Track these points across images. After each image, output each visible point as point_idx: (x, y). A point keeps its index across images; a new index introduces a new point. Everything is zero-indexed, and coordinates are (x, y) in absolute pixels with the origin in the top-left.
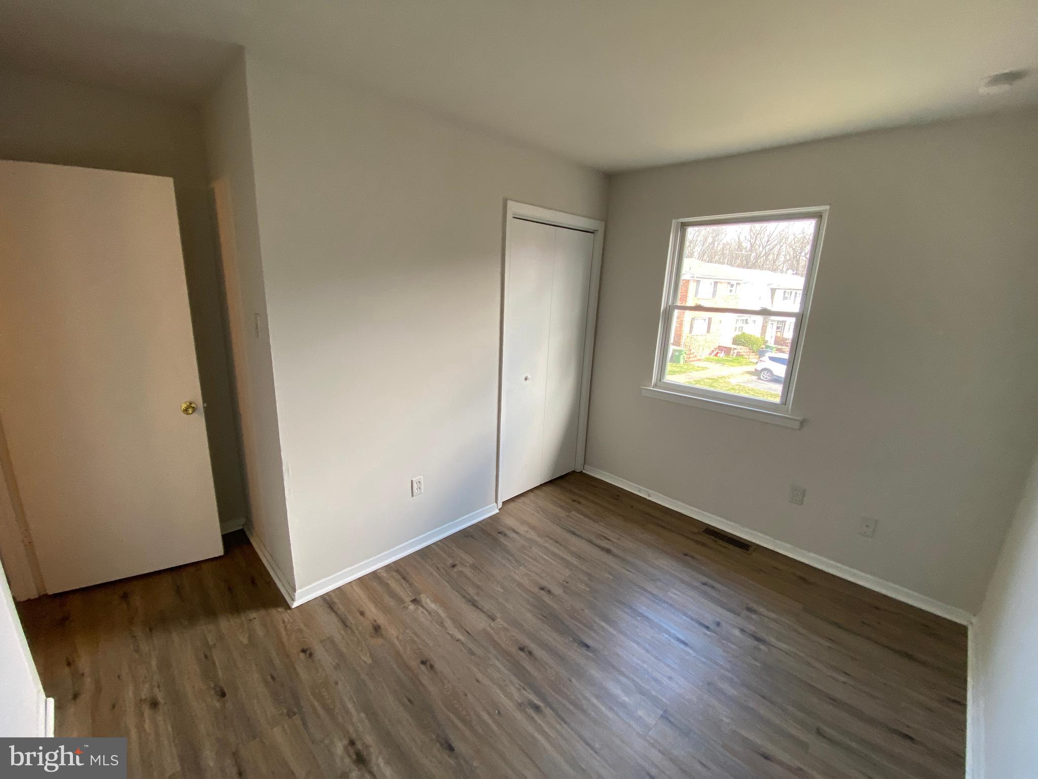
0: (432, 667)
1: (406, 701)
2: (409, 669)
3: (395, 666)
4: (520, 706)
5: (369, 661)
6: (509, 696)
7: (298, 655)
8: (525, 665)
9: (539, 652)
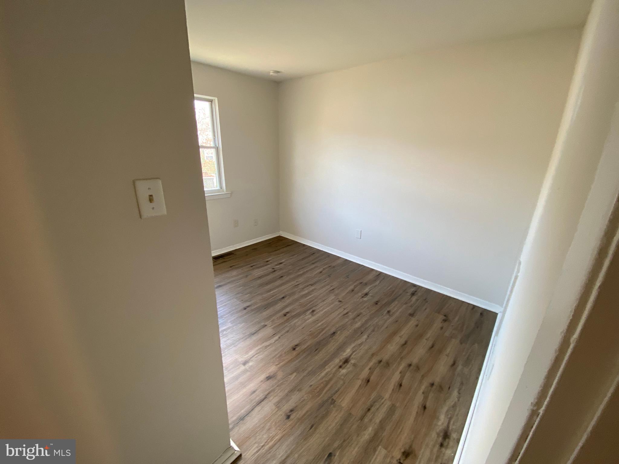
0: (296, 346)
1: (316, 351)
2: (298, 354)
3: (297, 361)
4: (313, 315)
5: (295, 374)
6: (308, 319)
7: (293, 419)
8: (294, 314)
9: (287, 310)
